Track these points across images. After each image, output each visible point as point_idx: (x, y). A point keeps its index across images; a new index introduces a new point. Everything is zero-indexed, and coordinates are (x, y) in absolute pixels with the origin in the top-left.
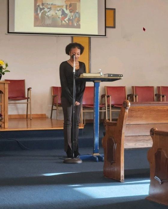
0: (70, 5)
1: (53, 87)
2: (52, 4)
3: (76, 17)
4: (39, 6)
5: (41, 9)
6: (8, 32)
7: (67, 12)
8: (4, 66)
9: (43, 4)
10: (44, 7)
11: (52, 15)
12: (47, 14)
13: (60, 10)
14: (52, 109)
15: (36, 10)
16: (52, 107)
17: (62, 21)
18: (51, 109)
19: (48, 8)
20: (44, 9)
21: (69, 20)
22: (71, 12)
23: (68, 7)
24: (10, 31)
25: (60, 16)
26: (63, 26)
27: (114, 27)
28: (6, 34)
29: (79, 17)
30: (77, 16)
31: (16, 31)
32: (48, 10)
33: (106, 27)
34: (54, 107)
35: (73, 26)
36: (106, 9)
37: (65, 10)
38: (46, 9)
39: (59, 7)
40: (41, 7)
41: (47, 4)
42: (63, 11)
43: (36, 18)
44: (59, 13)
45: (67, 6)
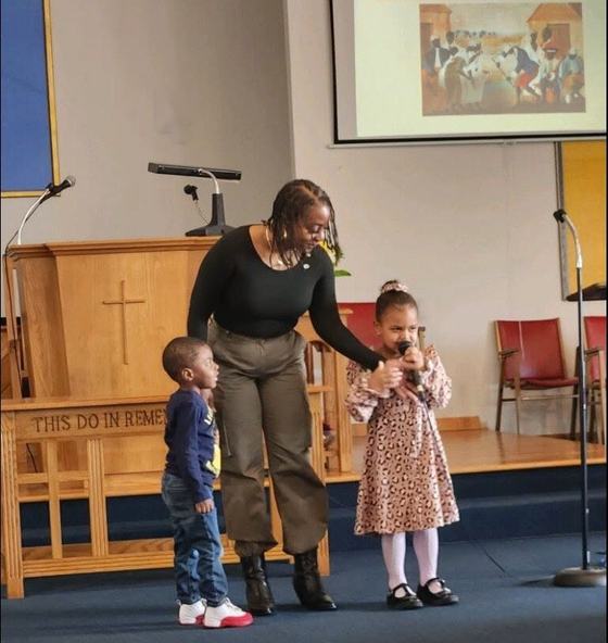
0: (547, 33)
1: (499, 322)
2: (483, 34)
3: (567, 72)
4: (437, 43)
5: (445, 55)
6: (337, 141)
7: (537, 56)
9: (450, 36)
10: (454, 45)
11: (486, 72)
12: (465, 70)
13: (511, 51)
14: (501, 400)
15: (427, 60)
16: (501, 391)
17: (519, 91)
18: (495, 397)
19: (470, 49)
20: (455, 50)
21: (545, 83)
22: (550, 57)
23: (539, 40)
24: (340, 138)
25: (514, 75)
26: (523, 107)
28: (328, 148)
29: (581, 72)
30: (573, 67)
31: (361, 135)
32: (471, 54)
34: (508, 393)
35: (558, 107)
37: (528, 48)
38: (462, 54)
39: (507, 40)
40: (446, 46)
41: (467, 33)
42: (523, 55)
43: (429, 85)
44: (510, 64)
45: (534, 36)
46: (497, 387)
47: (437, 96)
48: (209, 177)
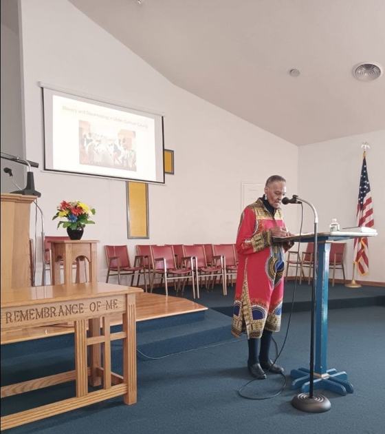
0: (124, 141)
2: (102, 136)
3: (131, 156)
4: (85, 136)
5: (88, 141)
6: (45, 169)
7: (121, 148)
8: (90, 213)
9: (90, 134)
10: (92, 138)
11: (103, 151)
12: (96, 149)
13: (112, 145)
14: (108, 275)
15: (82, 142)
16: (109, 272)
17: (114, 160)
18: (106, 274)
19: (97, 141)
20: (91, 140)
21: (123, 159)
22: (125, 149)
23: (121, 142)
24: (47, 168)
25: (112, 154)
26: (116, 167)
27: (173, 173)
28: (41, 171)
30: (133, 154)
31: (55, 168)
32: (97, 143)
33: (164, 173)
34: (111, 273)
35: (127, 168)
36: (164, 150)
37: (118, 146)
38: (94, 142)
39: (110, 140)
40: (88, 137)
41: (96, 134)
43: (82, 153)
44: (112, 149)
45: (120, 141)
46: (107, 270)
47: (85, 157)
48: (27, 164)
